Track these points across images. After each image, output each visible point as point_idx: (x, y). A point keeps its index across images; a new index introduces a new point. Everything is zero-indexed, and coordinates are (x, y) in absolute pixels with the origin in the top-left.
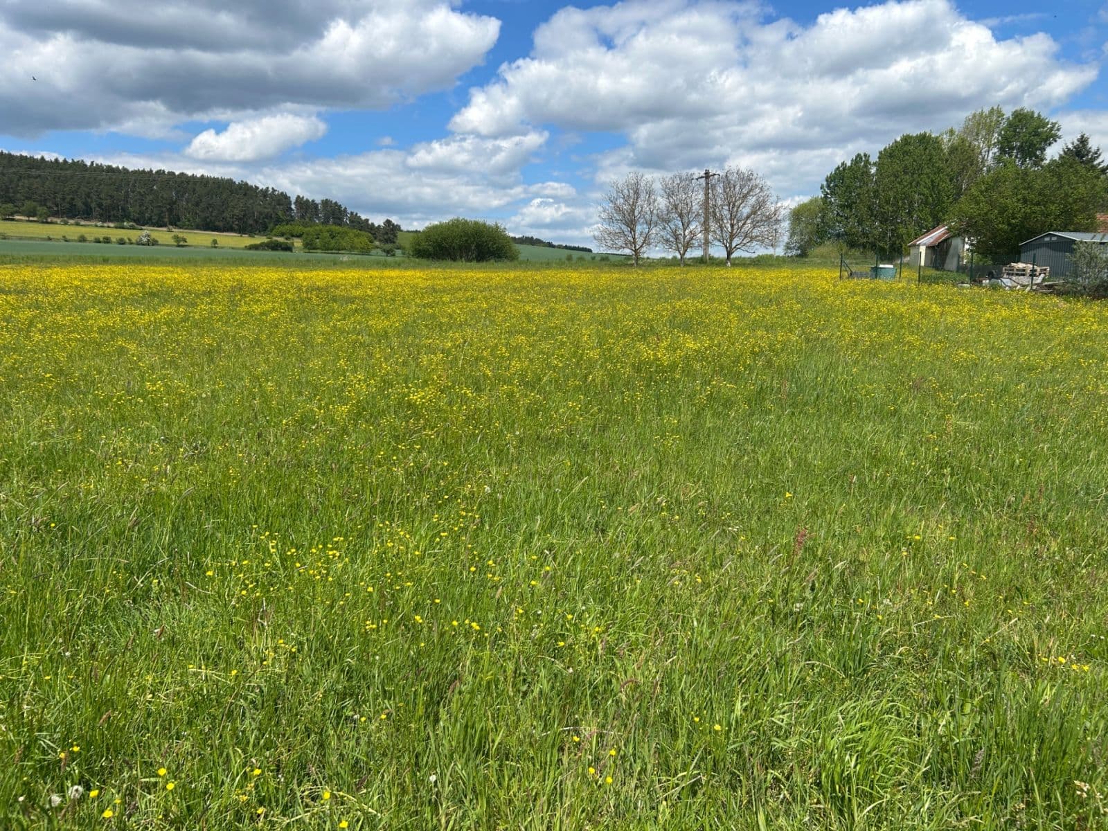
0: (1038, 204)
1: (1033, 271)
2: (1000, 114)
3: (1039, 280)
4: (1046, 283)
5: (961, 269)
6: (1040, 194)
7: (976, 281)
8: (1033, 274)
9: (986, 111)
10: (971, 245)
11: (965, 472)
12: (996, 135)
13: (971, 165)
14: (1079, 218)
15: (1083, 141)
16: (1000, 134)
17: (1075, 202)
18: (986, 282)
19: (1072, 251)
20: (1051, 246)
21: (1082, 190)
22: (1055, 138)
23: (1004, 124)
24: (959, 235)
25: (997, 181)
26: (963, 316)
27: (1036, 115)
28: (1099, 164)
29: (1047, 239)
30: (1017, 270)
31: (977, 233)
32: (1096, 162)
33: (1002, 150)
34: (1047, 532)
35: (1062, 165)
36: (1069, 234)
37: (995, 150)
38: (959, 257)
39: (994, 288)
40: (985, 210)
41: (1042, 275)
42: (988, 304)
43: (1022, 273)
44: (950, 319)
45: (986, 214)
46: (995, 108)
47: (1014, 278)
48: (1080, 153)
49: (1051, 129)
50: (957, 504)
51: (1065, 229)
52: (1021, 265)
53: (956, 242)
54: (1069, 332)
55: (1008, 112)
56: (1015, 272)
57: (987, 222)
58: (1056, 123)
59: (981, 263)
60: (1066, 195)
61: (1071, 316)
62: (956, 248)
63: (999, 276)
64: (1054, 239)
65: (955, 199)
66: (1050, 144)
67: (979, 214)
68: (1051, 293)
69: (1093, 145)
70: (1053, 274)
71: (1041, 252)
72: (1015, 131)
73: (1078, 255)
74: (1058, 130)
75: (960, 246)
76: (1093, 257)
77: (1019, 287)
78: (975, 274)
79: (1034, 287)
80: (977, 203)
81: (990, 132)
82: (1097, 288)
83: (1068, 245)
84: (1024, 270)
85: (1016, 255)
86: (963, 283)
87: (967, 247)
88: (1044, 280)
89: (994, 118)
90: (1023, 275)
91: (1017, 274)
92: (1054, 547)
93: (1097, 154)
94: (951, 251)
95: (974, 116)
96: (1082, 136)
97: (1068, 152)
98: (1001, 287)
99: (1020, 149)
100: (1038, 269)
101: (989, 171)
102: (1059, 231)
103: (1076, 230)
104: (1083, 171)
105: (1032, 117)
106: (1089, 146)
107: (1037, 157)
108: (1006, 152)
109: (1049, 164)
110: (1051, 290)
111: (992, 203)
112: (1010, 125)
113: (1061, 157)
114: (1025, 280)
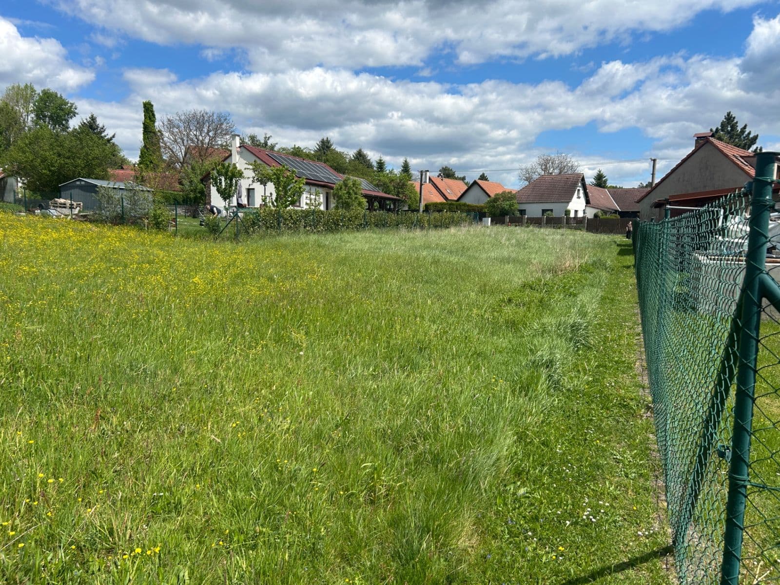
0: (68, 158)
1: (72, 205)
2: (33, 91)
3: (76, 211)
4: (82, 214)
5: (17, 201)
6: (69, 151)
7: (30, 211)
8: (71, 207)
9: (22, 86)
10: (23, 183)
12: (32, 105)
13: (16, 124)
14: (97, 170)
15: (93, 119)
16: (34, 105)
17: (93, 159)
18: (38, 212)
19: (96, 192)
20: (81, 187)
21: (97, 152)
22: (75, 114)
23: (36, 98)
24: (12, 176)
25: (36, 139)
26: (22, 238)
27: (59, 96)
28: (105, 136)
29: (78, 183)
30: (60, 204)
31: (26, 175)
32: (103, 135)
33: (37, 115)
35: (82, 132)
36: (91, 180)
37: (33, 115)
38: (14, 192)
39: (45, 216)
40: (31, 159)
41: (78, 208)
42: (42, 228)
43: (63, 206)
44: (12, 241)
45: (32, 161)
46: (29, 84)
47: (58, 209)
48: (91, 126)
49: (71, 107)
51: (89, 177)
52: (62, 201)
53: (11, 181)
54: (102, 248)
55: (39, 90)
56: (59, 205)
57: (34, 168)
58: (73, 104)
59: (32, 198)
60: (87, 154)
61: (101, 236)
62: (12, 185)
63: (47, 208)
64: (83, 183)
65: (6, 148)
66: (71, 118)
67: (27, 161)
68: (86, 221)
69: (100, 122)
70: (85, 208)
71: (75, 192)
72: (45, 104)
73: (101, 195)
74: (76, 109)
75: (15, 184)
76: (110, 198)
77: (63, 216)
78: (29, 206)
79: (74, 217)
80: (24, 152)
81: (27, 102)
82: (115, 217)
83: (93, 188)
84: (65, 204)
85: (57, 193)
86: (20, 212)
87: (20, 185)
88: (80, 211)
89: (29, 92)
90: (65, 207)
91: (60, 207)
93: (103, 129)
94: (8, 187)
95: (13, 88)
96: (92, 116)
97: (84, 125)
98: (49, 215)
99: (51, 118)
100: (75, 204)
101: (30, 130)
102: (85, 178)
103: (96, 178)
104: (96, 139)
105: (56, 96)
106: (98, 123)
107: (63, 125)
108: (40, 119)
109: (73, 131)
110: (85, 219)
111: (35, 153)
112: (41, 99)
113: (80, 127)
114: (67, 211)
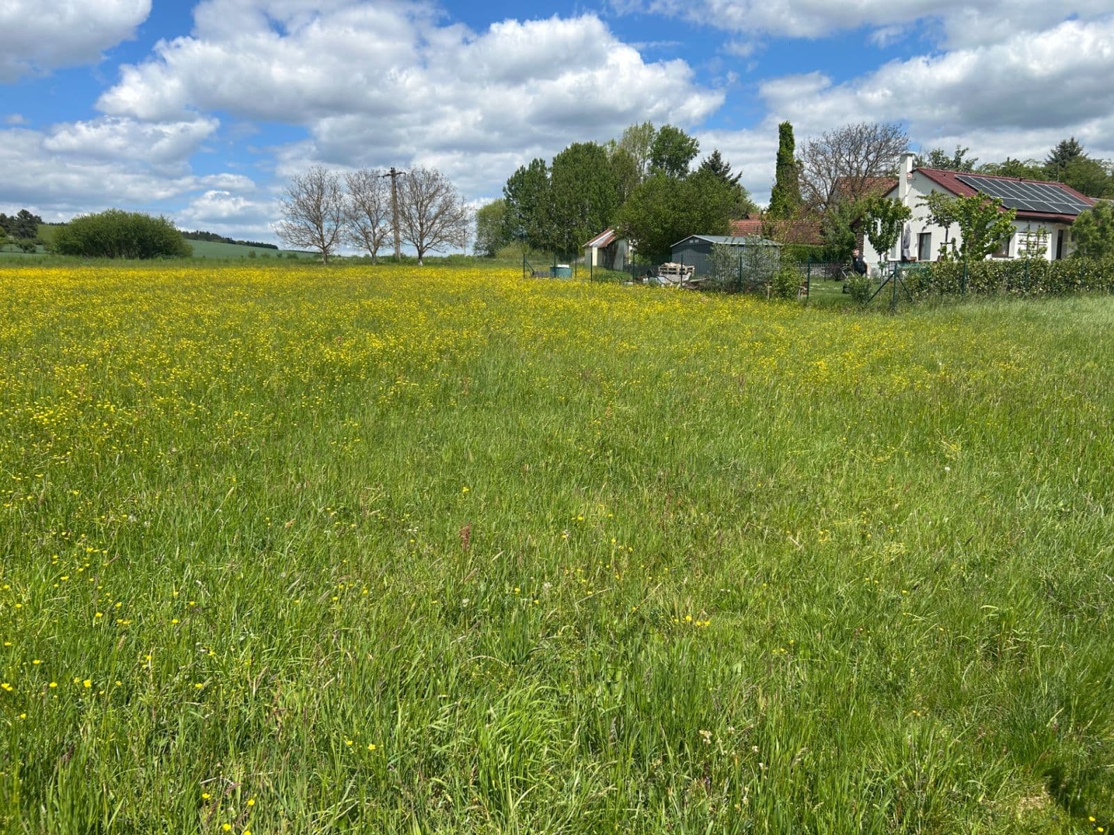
0: (684, 211)
1: (682, 269)
2: (651, 129)
3: (686, 278)
4: (692, 281)
5: (627, 268)
6: (685, 202)
7: (638, 280)
8: (682, 273)
9: (640, 126)
10: (634, 246)
11: (624, 453)
12: (649, 148)
13: (631, 174)
14: (716, 224)
15: (717, 156)
16: (652, 147)
17: (712, 209)
18: (645, 280)
19: (710, 252)
20: (694, 247)
21: (717, 199)
22: (695, 152)
23: (655, 139)
24: (623, 238)
25: (651, 189)
26: (626, 311)
27: (679, 132)
28: (729, 177)
29: (691, 242)
30: (670, 269)
31: (638, 236)
32: (727, 176)
33: (654, 161)
34: (689, 500)
35: (701, 176)
36: (708, 237)
37: (649, 161)
38: (624, 258)
39: (652, 285)
40: (643, 215)
41: (689, 274)
42: (648, 300)
43: (673, 271)
44: (616, 314)
45: (644, 218)
46: (647, 123)
47: (668, 276)
48: (714, 167)
49: (692, 144)
50: (618, 482)
51: (705, 233)
52: (672, 265)
53: (622, 243)
54: (710, 323)
55: (657, 128)
56: (668, 271)
57: (645, 226)
58: (695, 140)
59: (642, 263)
60: (705, 203)
61: (712, 308)
62: (622, 249)
63: (656, 276)
64: (697, 241)
65: (619, 205)
66: (692, 158)
67: (639, 219)
68: (696, 289)
69: (724, 160)
70: (698, 273)
71: (688, 253)
72: (664, 145)
73: (715, 255)
74: (697, 145)
75: (625, 247)
76: (727, 258)
77: (672, 284)
78: (637, 273)
79: (683, 284)
80: (637, 209)
81: (644, 145)
82: (731, 284)
83: (707, 247)
84: (675, 269)
85: (667, 255)
86: (628, 281)
87: (631, 248)
88: (690, 278)
89: (647, 132)
90: (675, 273)
91: (670, 273)
92: (694, 513)
93: (727, 168)
94: (619, 252)
95: (631, 129)
96: (716, 152)
97: (705, 165)
98: (657, 284)
99: (669, 162)
100: (686, 268)
101: (645, 180)
102: (701, 234)
103: (714, 234)
104: (717, 182)
105: (677, 133)
106: (722, 160)
107: (682, 169)
108: (657, 164)
109: (691, 175)
110: (696, 286)
111: (648, 209)
112: (660, 139)
113: (700, 170)
114: (676, 278)
